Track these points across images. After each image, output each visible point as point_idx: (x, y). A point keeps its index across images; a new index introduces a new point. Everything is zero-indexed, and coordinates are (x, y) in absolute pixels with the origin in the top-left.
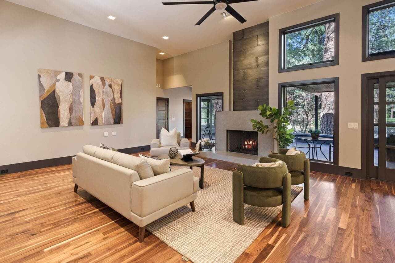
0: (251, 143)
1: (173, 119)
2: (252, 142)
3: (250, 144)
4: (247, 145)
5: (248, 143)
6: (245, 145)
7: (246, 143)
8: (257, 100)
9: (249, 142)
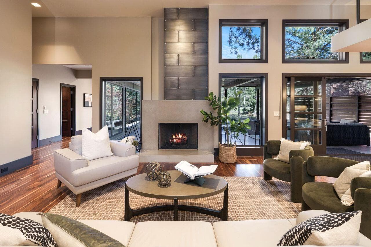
0: (180, 136)
1: (46, 112)
2: (182, 136)
3: (180, 138)
4: (175, 139)
5: (177, 137)
6: (173, 139)
7: (174, 137)
8: (194, 89)
9: (179, 136)
